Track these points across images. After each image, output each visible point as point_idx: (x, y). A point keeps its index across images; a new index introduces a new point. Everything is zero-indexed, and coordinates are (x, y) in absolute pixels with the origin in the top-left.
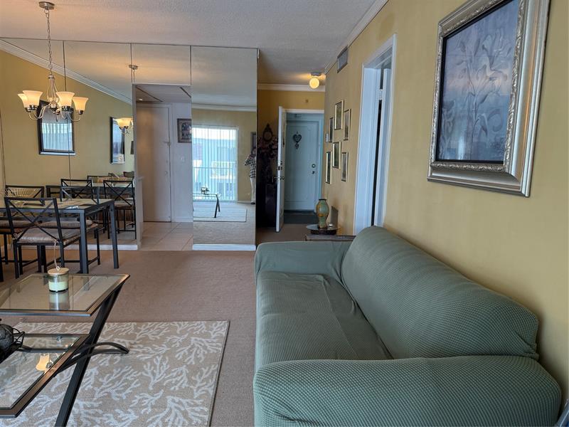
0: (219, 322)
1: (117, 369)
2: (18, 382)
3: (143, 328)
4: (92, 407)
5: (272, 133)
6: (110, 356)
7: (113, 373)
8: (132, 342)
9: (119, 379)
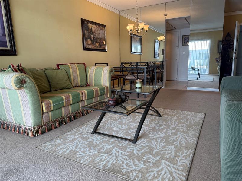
0: (200, 113)
1: (157, 120)
2: (125, 118)
3: (167, 111)
4: (149, 129)
5: (230, 36)
6: (154, 117)
7: (156, 121)
8: (163, 114)
9: (158, 123)
